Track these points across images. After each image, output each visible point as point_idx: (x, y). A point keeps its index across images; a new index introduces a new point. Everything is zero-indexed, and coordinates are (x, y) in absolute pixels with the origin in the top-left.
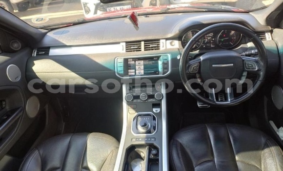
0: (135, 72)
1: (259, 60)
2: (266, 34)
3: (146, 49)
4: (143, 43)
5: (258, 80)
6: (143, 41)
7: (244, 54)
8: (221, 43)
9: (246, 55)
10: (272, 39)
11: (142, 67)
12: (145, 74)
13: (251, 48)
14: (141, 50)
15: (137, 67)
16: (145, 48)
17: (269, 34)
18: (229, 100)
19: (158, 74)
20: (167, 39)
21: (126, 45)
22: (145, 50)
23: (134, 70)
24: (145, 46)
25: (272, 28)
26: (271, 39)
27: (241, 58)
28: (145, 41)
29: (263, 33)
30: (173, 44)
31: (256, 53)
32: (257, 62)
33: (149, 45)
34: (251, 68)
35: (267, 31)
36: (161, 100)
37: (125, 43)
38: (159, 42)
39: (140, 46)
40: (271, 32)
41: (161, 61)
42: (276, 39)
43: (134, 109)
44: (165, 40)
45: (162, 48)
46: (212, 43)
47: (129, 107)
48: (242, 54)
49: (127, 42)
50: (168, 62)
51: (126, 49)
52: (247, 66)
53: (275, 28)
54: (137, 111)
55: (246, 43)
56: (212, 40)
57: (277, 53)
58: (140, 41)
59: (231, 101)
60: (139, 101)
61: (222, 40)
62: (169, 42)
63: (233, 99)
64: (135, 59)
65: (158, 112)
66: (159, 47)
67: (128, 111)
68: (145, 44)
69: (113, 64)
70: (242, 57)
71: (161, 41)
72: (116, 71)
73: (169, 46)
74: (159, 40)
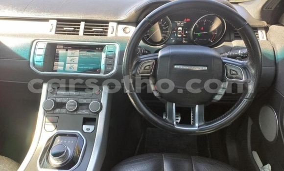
0: (65, 66)
1: (249, 64)
2: (259, 32)
3: (86, 33)
4: (83, 24)
5: (244, 97)
6: (83, 20)
7: (226, 54)
8: (197, 39)
9: (229, 57)
10: (267, 39)
11: (77, 59)
12: (79, 70)
13: (238, 48)
14: (78, 34)
15: (68, 59)
16: (84, 32)
17: (264, 32)
18: (197, 125)
19: (99, 73)
20: (119, 23)
21: (57, 24)
22: (84, 35)
23: (63, 63)
24: (85, 28)
25: (267, 24)
26: (265, 39)
27: (220, 59)
28: (86, 21)
29: (255, 29)
30: (127, 30)
31: (244, 54)
32: (245, 68)
33: (92, 29)
34: (234, 76)
35: (262, 28)
36: (98, 113)
37: (56, 21)
38: (108, 26)
39: (79, 28)
40: (266, 29)
41: (105, 53)
42: (272, 40)
43: (53, 122)
44: (116, 24)
45: (110, 35)
46: (184, 37)
47: (47, 120)
48: (224, 55)
49: (59, 20)
50: (114, 55)
51: (56, 31)
52: (229, 72)
53: (272, 24)
54: (56, 128)
55: (230, 41)
56: (185, 34)
57: (273, 59)
58: (79, 21)
59: (199, 126)
60: (63, 111)
61: (199, 34)
62: (121, 27)
63: (203, 123)
64: (67, 47)
65: (90, 131)
66: (107, 32)
67: (43, 126)
68: (85, 25)
69: (28, 50)
70: (222, 58)
71: (111, 24)
72: (31, 60)
73: (121, 34)
74: (107, 22)
